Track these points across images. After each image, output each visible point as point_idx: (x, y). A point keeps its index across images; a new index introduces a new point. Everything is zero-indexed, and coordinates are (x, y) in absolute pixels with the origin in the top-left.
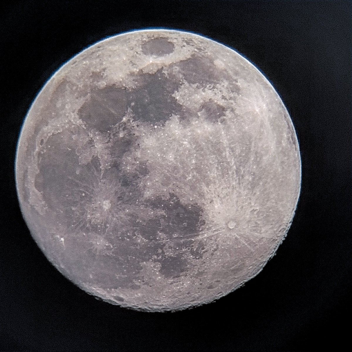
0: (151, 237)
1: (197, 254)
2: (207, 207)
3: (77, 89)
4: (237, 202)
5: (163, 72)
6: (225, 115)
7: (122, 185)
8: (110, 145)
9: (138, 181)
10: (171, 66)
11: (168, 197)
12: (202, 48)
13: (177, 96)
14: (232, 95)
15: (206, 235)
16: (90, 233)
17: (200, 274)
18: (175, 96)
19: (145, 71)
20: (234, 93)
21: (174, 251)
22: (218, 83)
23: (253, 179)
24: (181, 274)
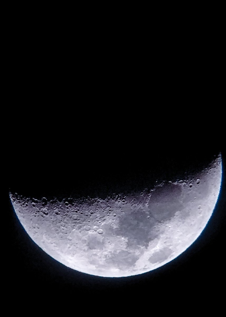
5: (144, 247)
6: (86, 245)
10: (142, 253)
13: (124, 239)
19: (156, 239)
20: (92, 260)
22: (105, 260)
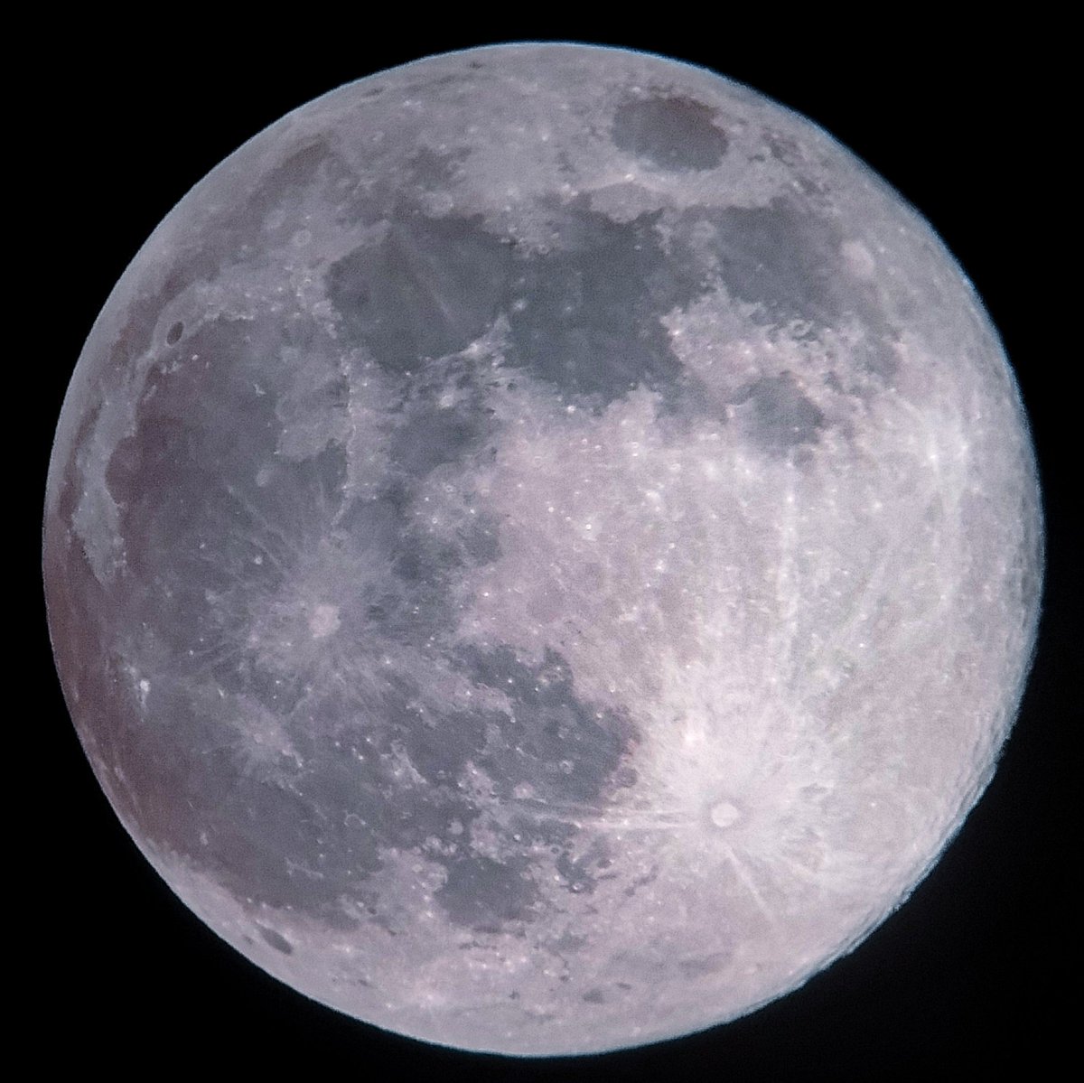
0: (442, 772)
1: (577, 876)
2: (657, 730)
3: (351, 188)
4: (766, 744)
5: (659, 227)
6: (817, 442)
7: (395, 571)
8: (400, 420)
9: (455, 574)
11: (538, 658)
12: (820, 185)
14: (865, 381)
15: (626, 822)
16: (240, 697)
17: (571, 943)
18: (668, 325)
20: (874, 375)
21: (504, 843)
23: (844, 685)
24: (506, 925)
